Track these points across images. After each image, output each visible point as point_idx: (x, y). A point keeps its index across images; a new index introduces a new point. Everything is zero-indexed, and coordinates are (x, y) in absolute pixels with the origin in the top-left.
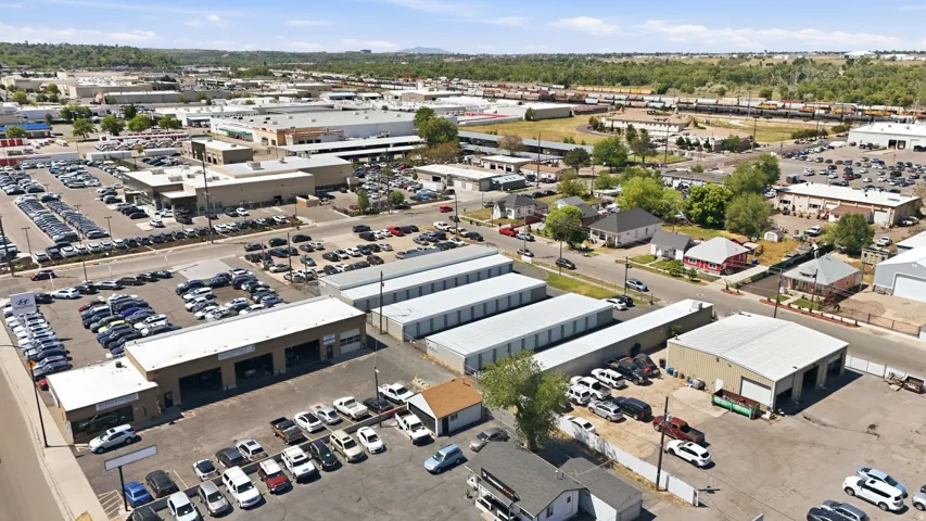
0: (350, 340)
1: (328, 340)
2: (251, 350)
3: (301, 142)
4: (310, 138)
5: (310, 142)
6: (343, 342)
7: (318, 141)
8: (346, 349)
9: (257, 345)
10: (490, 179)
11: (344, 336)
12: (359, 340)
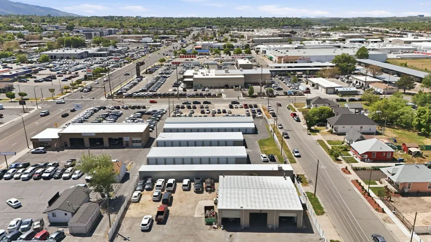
0: (137, 142)
1: (126, 139)
2: (94, 135)
3: (288, 63)
4: (292, 61)
5: (292, 62)
6: (133, 142)
7: (296, 62)
8: (135, 144)
9: (96, 133)
10: (334, 88)
11: (134, 139)
12: (141, 142)
